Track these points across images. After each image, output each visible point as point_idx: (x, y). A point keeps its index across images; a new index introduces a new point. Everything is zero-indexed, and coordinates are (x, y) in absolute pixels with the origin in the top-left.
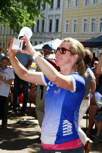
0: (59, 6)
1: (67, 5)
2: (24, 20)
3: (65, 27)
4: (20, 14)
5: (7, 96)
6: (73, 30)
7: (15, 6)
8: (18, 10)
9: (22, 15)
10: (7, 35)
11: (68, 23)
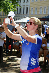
0: (28, 1)
2: (11, 8)
3: (31, 11)
4: (8, 5)
6: (35, 13)
7: (6, 1)
9: (10, 6)
10: (2, 16)
11: (33, 9)
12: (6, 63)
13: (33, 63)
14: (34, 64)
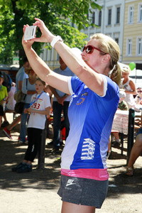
0: (118, 21)
1: (128, 20)
4: (68, 32)
6: (137, 51)
7: (62, 23)
8: (65, 28)
9: (71, 34)
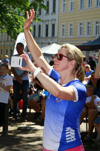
2: (21, 26)
3: (61, 32)
5: (7, 103)
6: (69, 34)
8: (14, 17)
9: (19, 21)
10: (4, 41)
11: (64, 28)
12: (14, 136)
13: (70, 137)
14: (73, 139)
